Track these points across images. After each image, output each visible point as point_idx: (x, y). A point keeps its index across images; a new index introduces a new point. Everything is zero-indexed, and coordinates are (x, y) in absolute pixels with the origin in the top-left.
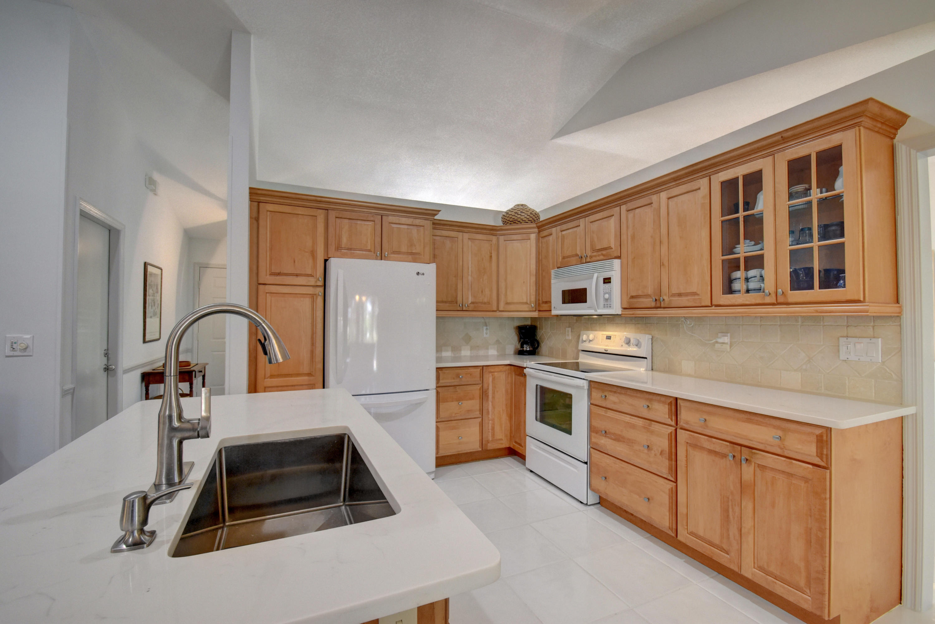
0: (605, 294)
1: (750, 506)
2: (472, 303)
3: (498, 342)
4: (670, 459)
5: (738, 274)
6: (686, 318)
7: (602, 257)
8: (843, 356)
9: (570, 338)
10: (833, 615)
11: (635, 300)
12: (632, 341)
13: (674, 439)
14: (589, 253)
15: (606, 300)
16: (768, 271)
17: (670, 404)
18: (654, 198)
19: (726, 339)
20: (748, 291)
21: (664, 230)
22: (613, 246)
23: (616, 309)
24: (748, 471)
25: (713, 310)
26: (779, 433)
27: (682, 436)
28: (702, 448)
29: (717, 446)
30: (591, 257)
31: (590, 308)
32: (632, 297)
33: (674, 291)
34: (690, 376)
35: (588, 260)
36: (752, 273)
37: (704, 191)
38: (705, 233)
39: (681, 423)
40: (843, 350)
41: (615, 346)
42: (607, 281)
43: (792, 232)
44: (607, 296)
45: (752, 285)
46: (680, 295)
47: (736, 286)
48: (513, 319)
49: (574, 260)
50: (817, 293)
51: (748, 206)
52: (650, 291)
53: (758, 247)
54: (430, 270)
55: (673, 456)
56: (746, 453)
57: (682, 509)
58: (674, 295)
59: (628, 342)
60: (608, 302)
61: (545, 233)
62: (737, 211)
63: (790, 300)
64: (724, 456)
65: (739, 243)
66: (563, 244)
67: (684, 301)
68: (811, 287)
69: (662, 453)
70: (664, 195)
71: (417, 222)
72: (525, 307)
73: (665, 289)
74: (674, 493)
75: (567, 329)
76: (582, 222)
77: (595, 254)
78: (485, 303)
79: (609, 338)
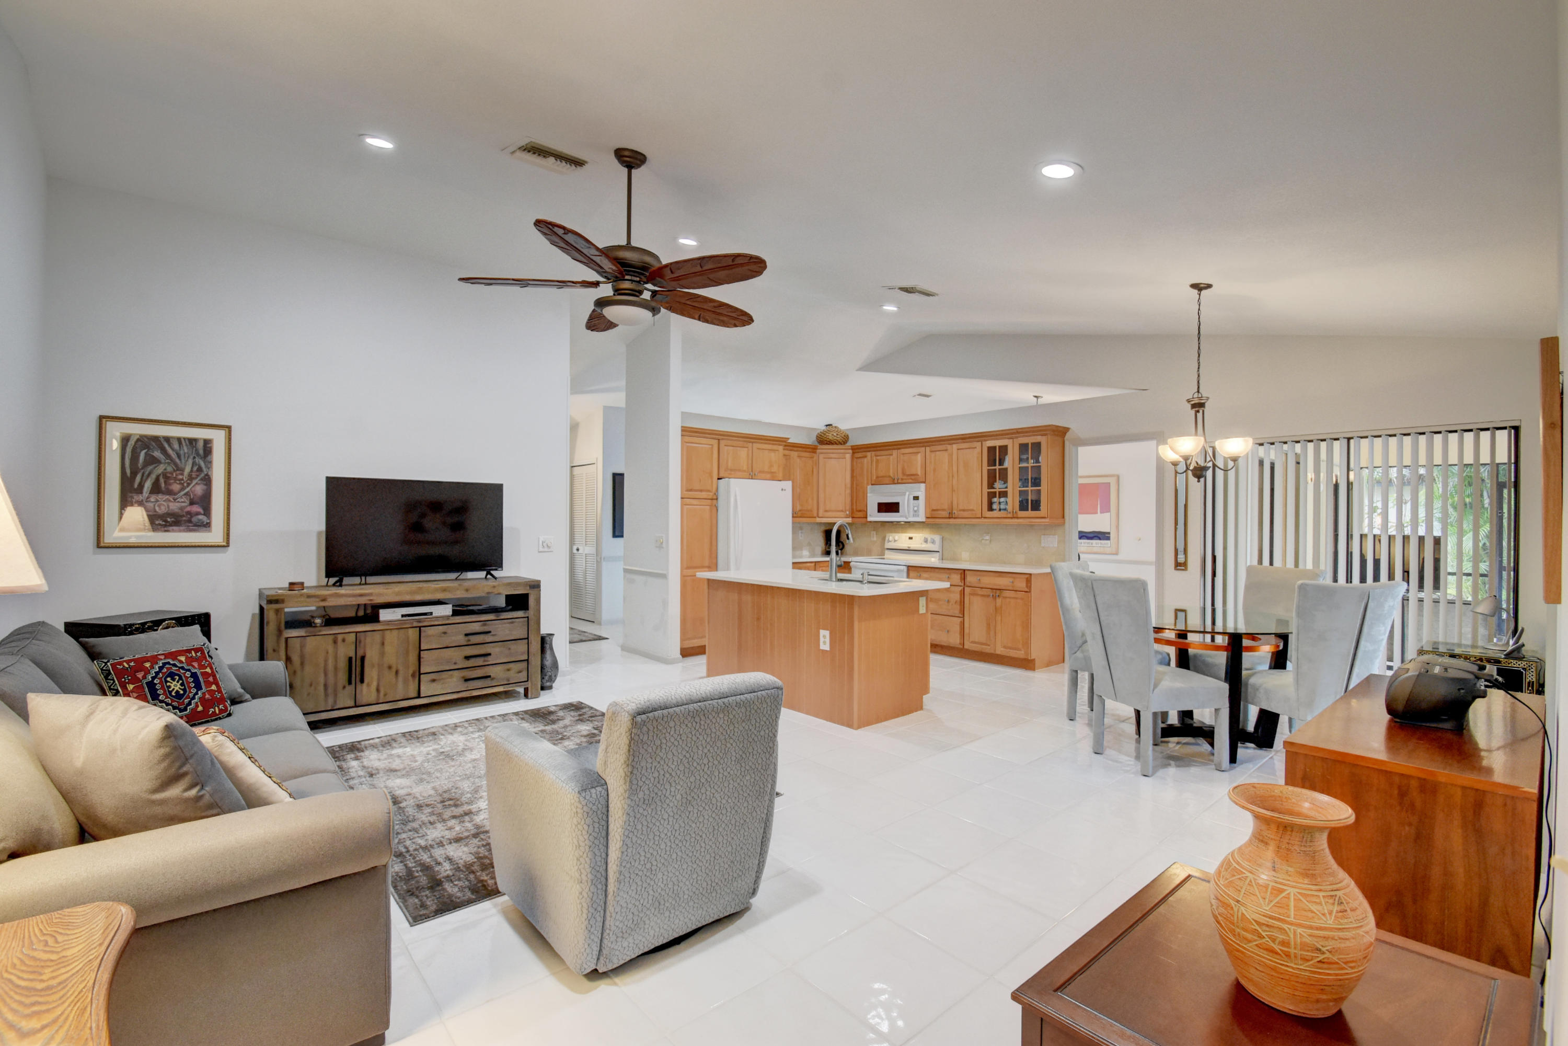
0: (914, 507)
1: (1000, 618)
2: (800, 511)
3: (809, 544)
4: (960, 605)
5: (995, 500)
6: (965, 525)
7: (910, 481)
8: (1043, 545)
9: (875, 539)
10: (1032, 658)
11: (936, 512)
12: (929, 540)
13: (963, 593)
14: (900, 476)
15: (915, 511)
16: (1009, 499)
17: (961, 574)
18: (949, 447)
19: (987, 538)
20: (1000, 510)
21: (955, 469)
22: (919, 473)
23: (921, 518)
24: (999, 601)
25: (983, 520)
26: (1011, 580)
27: (967, 590)
28: (977, 595)
29: (985, 592)
30: (902, 479)
31: (901, 516)
32: (933, 510)
33: (961, 507)
34: (966, 561)
35: (900, 481)
36: (1002, 500)
37: (979, 449)
38: (979, 475)
39: (967, 583)
40: (1043, 541)
41: (914, 545)
42: (916, 498)
43: (1020, 480)
44: (916, 509)
45: (1002, 507)
46: (964, 510)
47: (995, 506)
48: (821, 524)
49: (887, 480)
50: (1030, 513)
51: (1001, 463)
52: (946, 507)
53: (1005, 485)
54: (788, 485)
55: (962, 603)
56: (998, 592)
57: (966, 631)
58: (960, 510)
59: (926, 541)
60: (916, 513)
61: (857, 455)
62: (995, 465)
63: (1019, 516)
64: (988, 596)
65: (996, 481)
66: (877, 466)
67: (966, 514)
68: (1027, 510)
69: (956, 602)
70: (955, 446)
71: (775, 447)
72: (842, 514)
73: (955, 506)
74: (963, 624)
75: (872, 532)
76: (895, 452)
77: (905, 477)
78: (808, 511)
79: (911, 538)
